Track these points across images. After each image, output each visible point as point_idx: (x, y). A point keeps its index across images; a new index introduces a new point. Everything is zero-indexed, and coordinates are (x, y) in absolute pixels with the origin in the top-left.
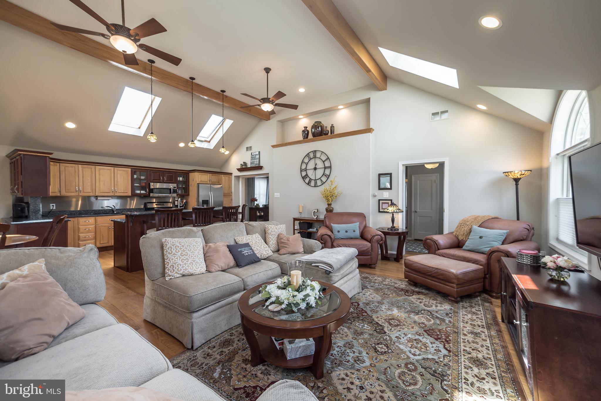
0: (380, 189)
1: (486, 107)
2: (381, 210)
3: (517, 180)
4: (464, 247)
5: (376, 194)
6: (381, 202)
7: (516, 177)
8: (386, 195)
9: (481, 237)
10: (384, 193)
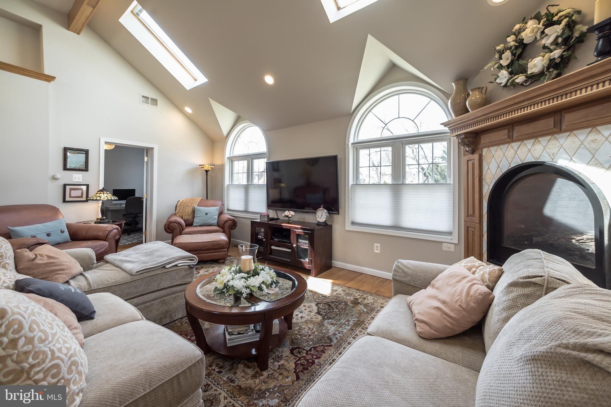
0: (65, 168)
1: (192, 110)
2: (68, 199)
3: (207, 171)
4: (194, 224)
5: (58, 176)
6: (68, 188)
7: (206, 169)
8: (77, 177)
9: (207, 214)
10: (74, 175)
